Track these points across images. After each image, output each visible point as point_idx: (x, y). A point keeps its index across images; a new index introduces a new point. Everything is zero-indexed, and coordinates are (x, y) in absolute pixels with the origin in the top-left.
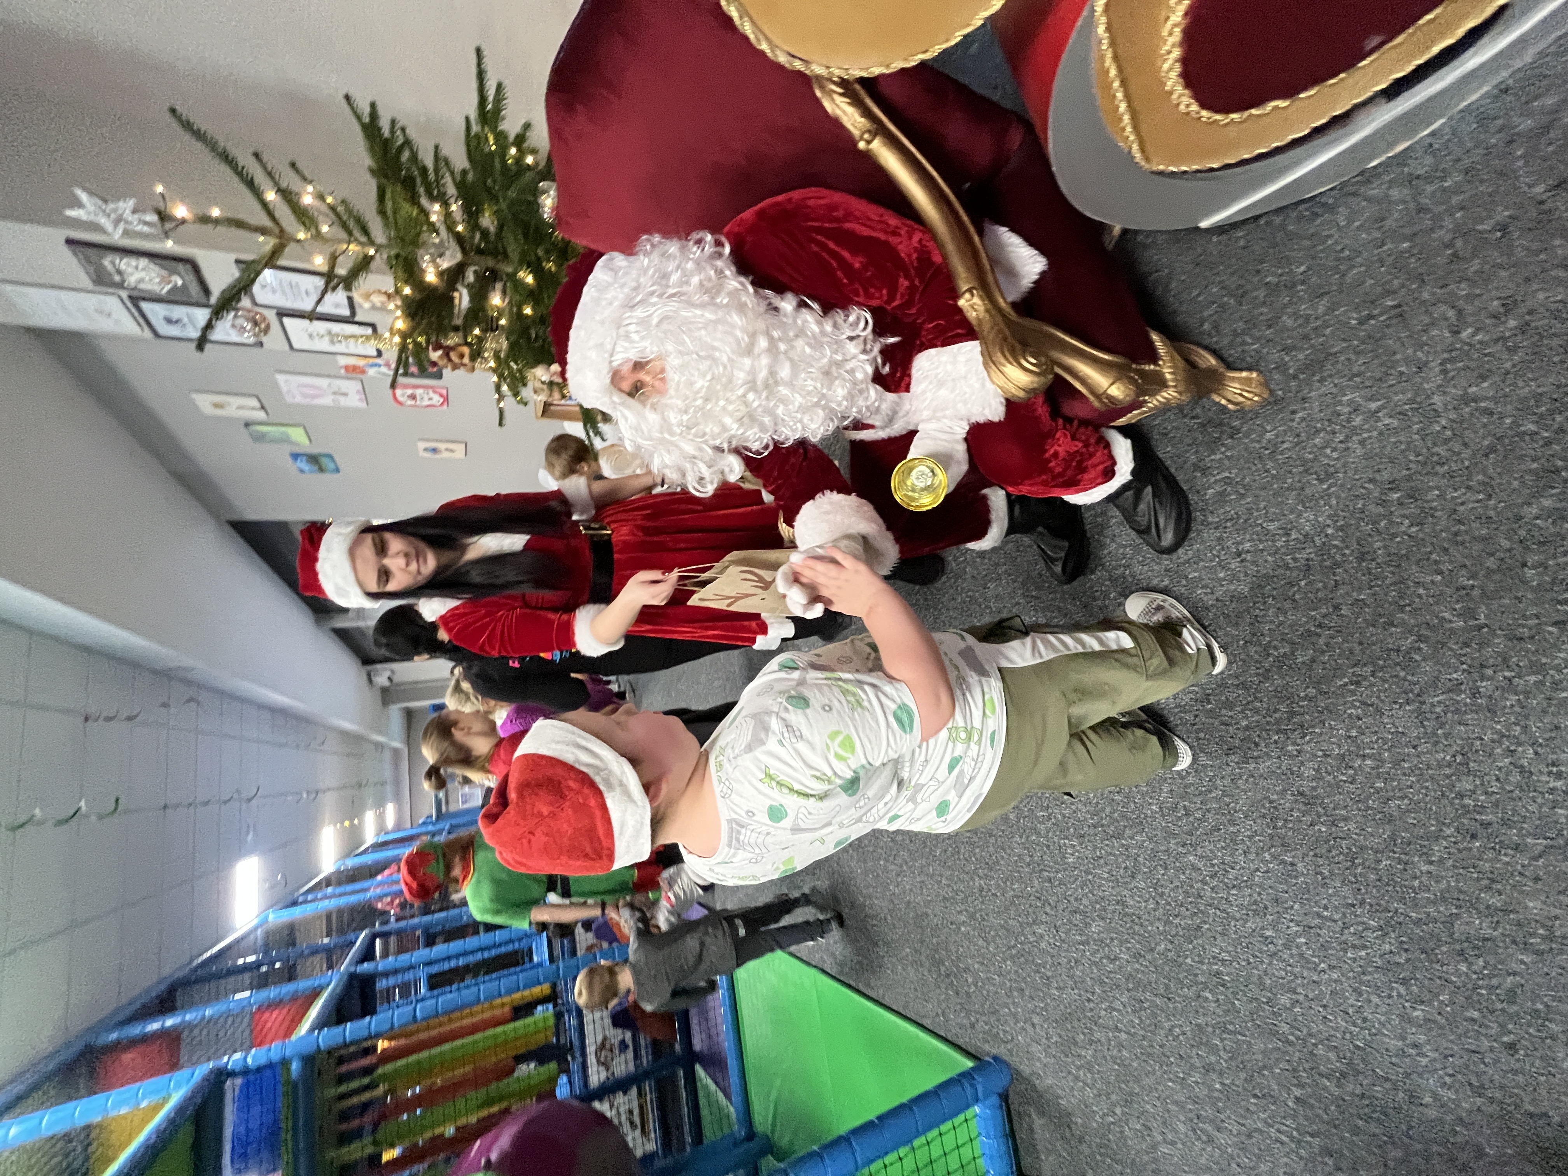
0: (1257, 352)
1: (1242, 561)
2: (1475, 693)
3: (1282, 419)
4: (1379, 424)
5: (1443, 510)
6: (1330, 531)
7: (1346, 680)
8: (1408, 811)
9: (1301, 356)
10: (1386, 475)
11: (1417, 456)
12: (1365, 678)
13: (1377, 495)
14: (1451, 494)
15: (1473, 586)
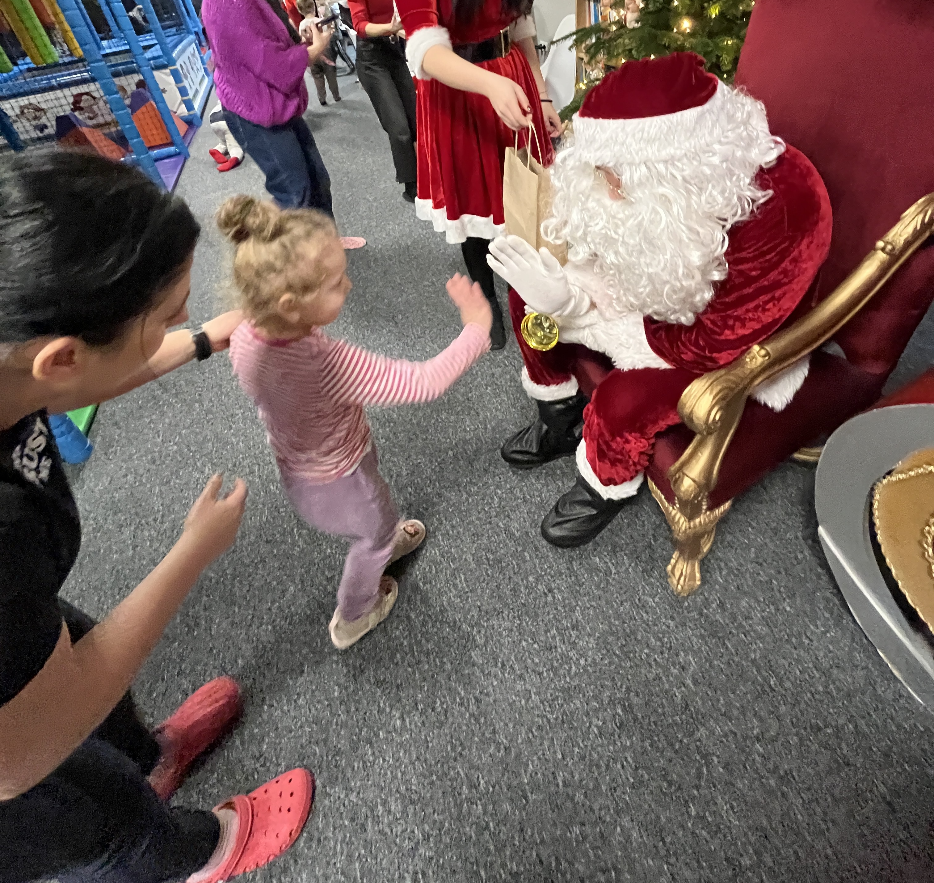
0: (716, 582)
1: (545, 594)
2: (471, 801)
3: (665, 609)
4: (675, 689)
5: (615, 751)
6: (582, 662)
7: (463, 693)
8: (364, 762)
9: (718, 617)
10: (635, 700)
11: (655, 723)
12: (467, 709)
13: (618, 695)
14: (629, 756)
15: (558, 785)
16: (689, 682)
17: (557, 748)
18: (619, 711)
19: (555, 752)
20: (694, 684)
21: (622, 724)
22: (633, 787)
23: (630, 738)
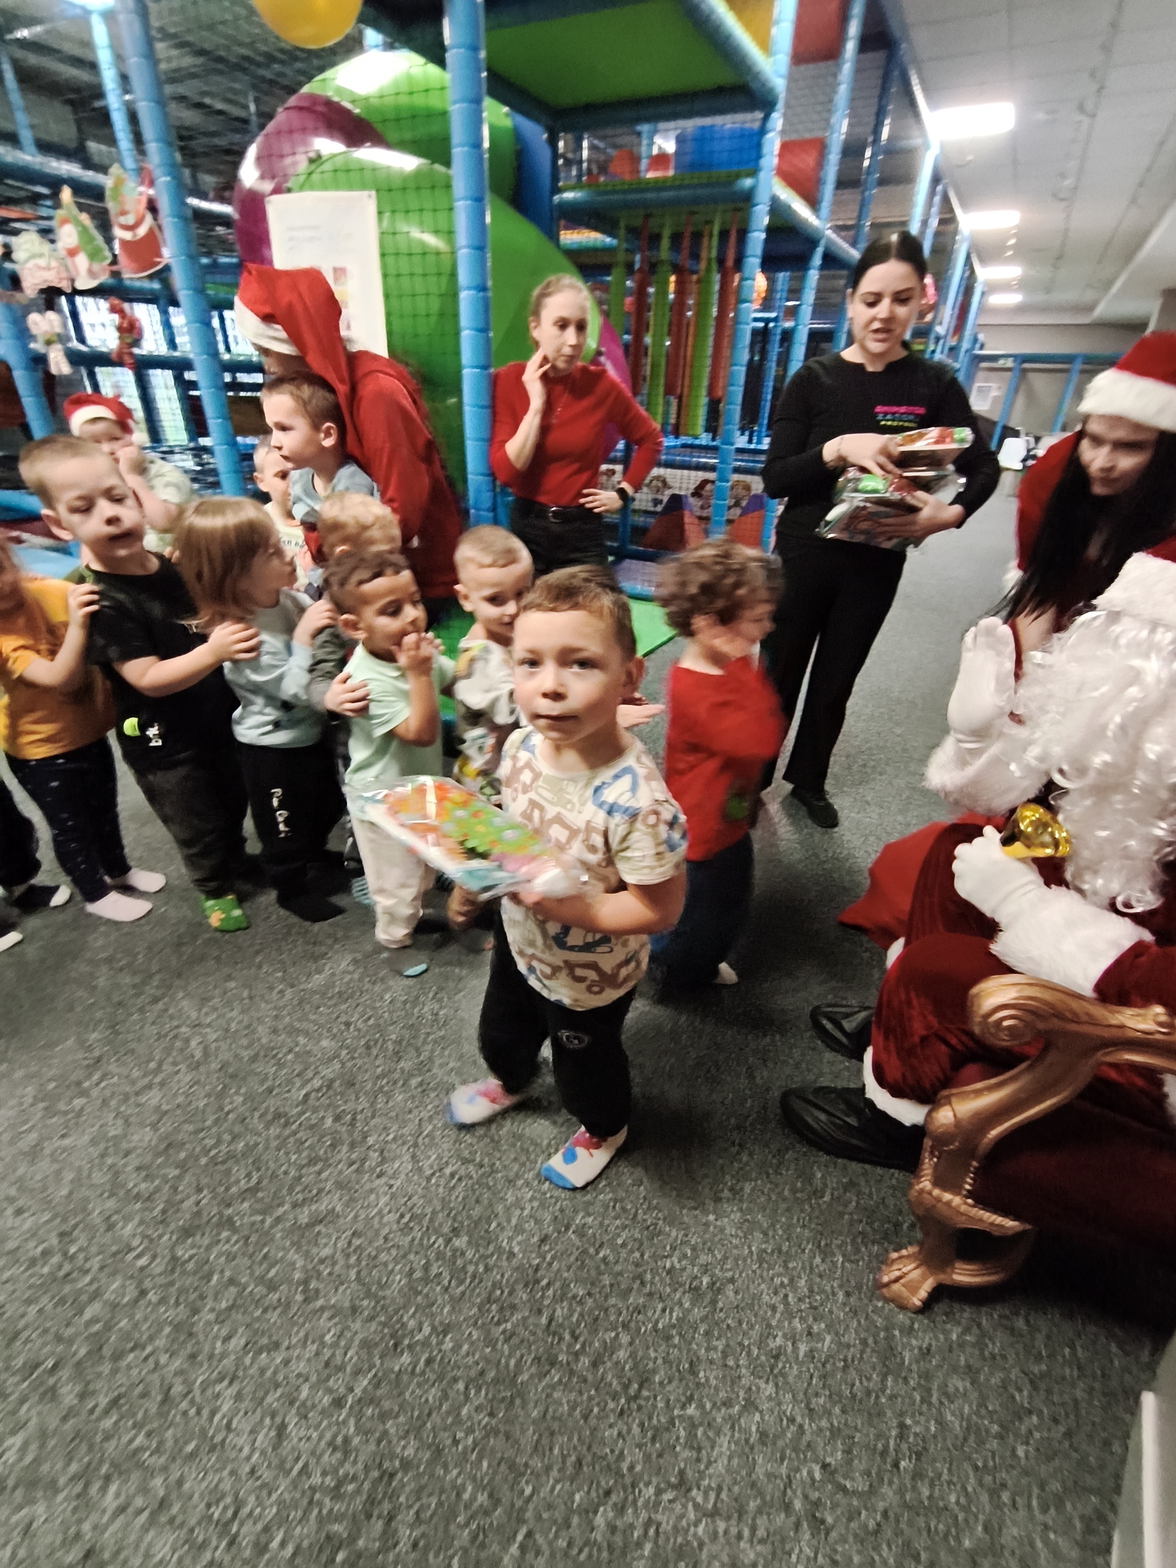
3: (849, 1281)
4: (780, 1334)
5: (669, 1295)
9: (907, 1353)
10: (729, 1292)
11: (729, 1327)
13: (717, 1271)
14: (678, 1312)
16: (803, 1348)
17: (624, 1235)
18: (706, 1280)
19: (619, 1236)
20: (805, 1355)
21: (697, 1289)
22: (655, 1329)
23: (693, 1305)
